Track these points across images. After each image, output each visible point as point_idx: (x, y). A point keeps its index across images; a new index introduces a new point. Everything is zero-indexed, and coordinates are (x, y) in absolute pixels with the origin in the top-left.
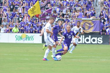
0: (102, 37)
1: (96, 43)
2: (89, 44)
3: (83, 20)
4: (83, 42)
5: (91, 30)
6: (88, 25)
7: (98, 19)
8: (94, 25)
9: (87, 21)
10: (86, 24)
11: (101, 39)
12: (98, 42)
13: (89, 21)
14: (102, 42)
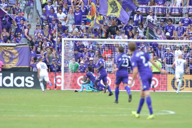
1: (23, 86)
5: (14, 64)
6: (8, 54)
8: (19, 55)
9: (8, 48)
10: (5, 52)
11: (32, 79)
13: (11, 48)
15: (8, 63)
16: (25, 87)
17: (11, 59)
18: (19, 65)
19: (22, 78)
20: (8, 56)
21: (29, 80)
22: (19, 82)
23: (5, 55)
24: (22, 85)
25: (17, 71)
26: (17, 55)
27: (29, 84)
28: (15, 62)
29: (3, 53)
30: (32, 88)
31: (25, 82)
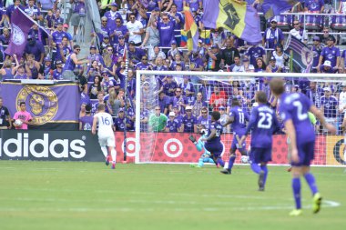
0: (84, 137)
1: (67, 156)
2: (43, 159)
3: (24, 85)
4: (26, 155)
5: (49, 117)
6: (39, 99)
7: (71, 82)
8: (59, 100)
9: (39, 88)
10: (35, 96)
11: (82, 143)
12: (73, 154)
13: (45, 88)
14: (83, 152)
15: (38, 115)
16: (70, 158)
17: (45, 108)
18: (59, 119)
19: (65, 143)
20: (39, 103)
21: (78, 145)
22: (59, 149)
23: (34, 101)
24: (65, 154)
25: (55, 130)
26: (56, 100)
27: (78, 153)
28: (51, 114)
29: (30, 96)
30: (83, 159)
31: (70, 150)
